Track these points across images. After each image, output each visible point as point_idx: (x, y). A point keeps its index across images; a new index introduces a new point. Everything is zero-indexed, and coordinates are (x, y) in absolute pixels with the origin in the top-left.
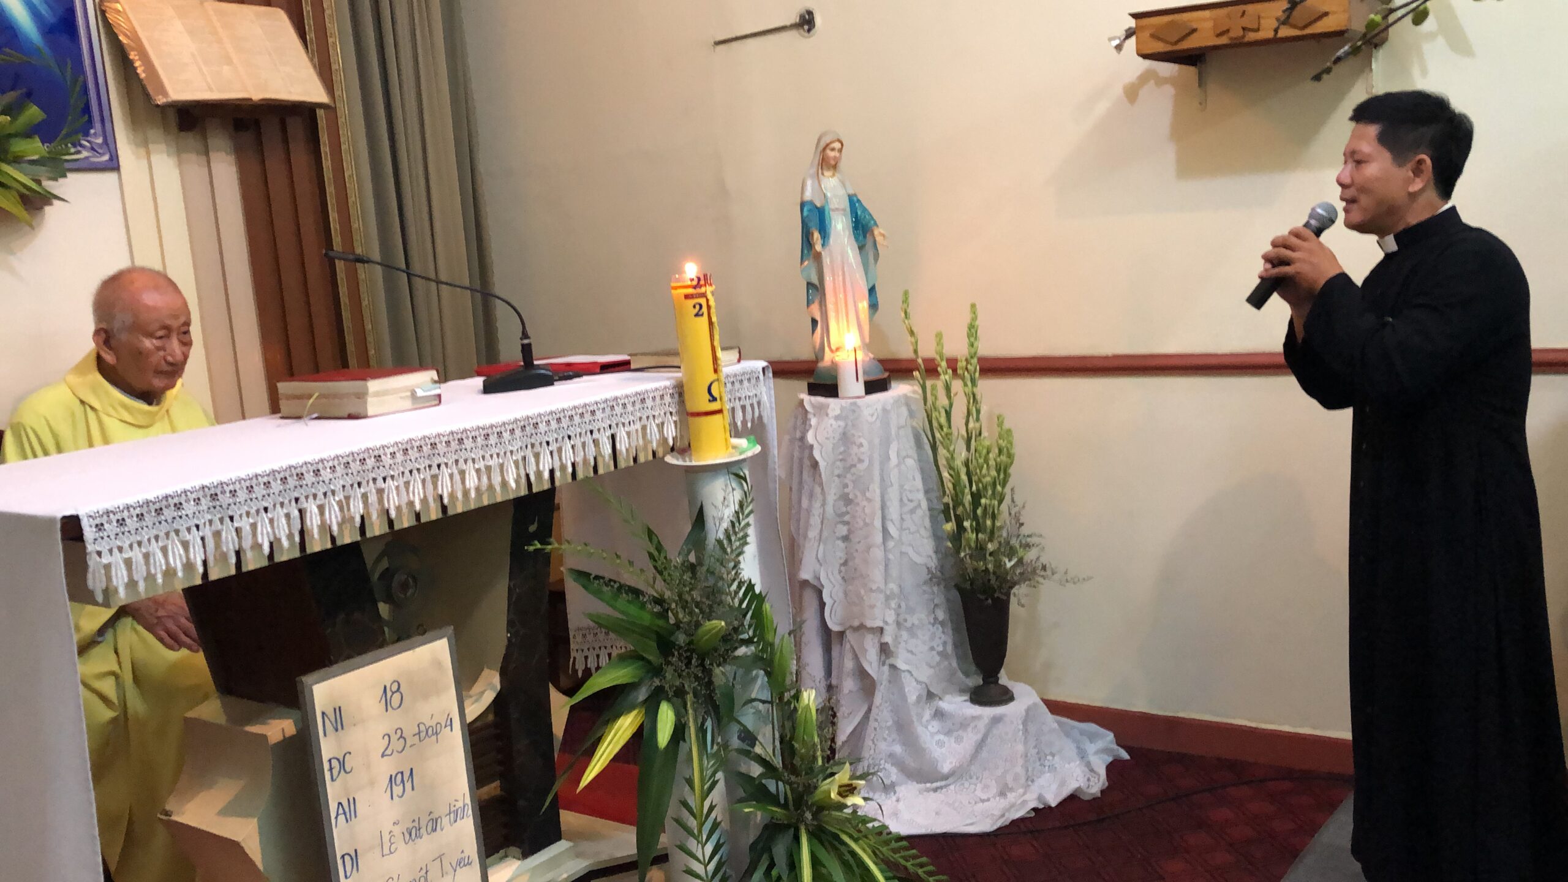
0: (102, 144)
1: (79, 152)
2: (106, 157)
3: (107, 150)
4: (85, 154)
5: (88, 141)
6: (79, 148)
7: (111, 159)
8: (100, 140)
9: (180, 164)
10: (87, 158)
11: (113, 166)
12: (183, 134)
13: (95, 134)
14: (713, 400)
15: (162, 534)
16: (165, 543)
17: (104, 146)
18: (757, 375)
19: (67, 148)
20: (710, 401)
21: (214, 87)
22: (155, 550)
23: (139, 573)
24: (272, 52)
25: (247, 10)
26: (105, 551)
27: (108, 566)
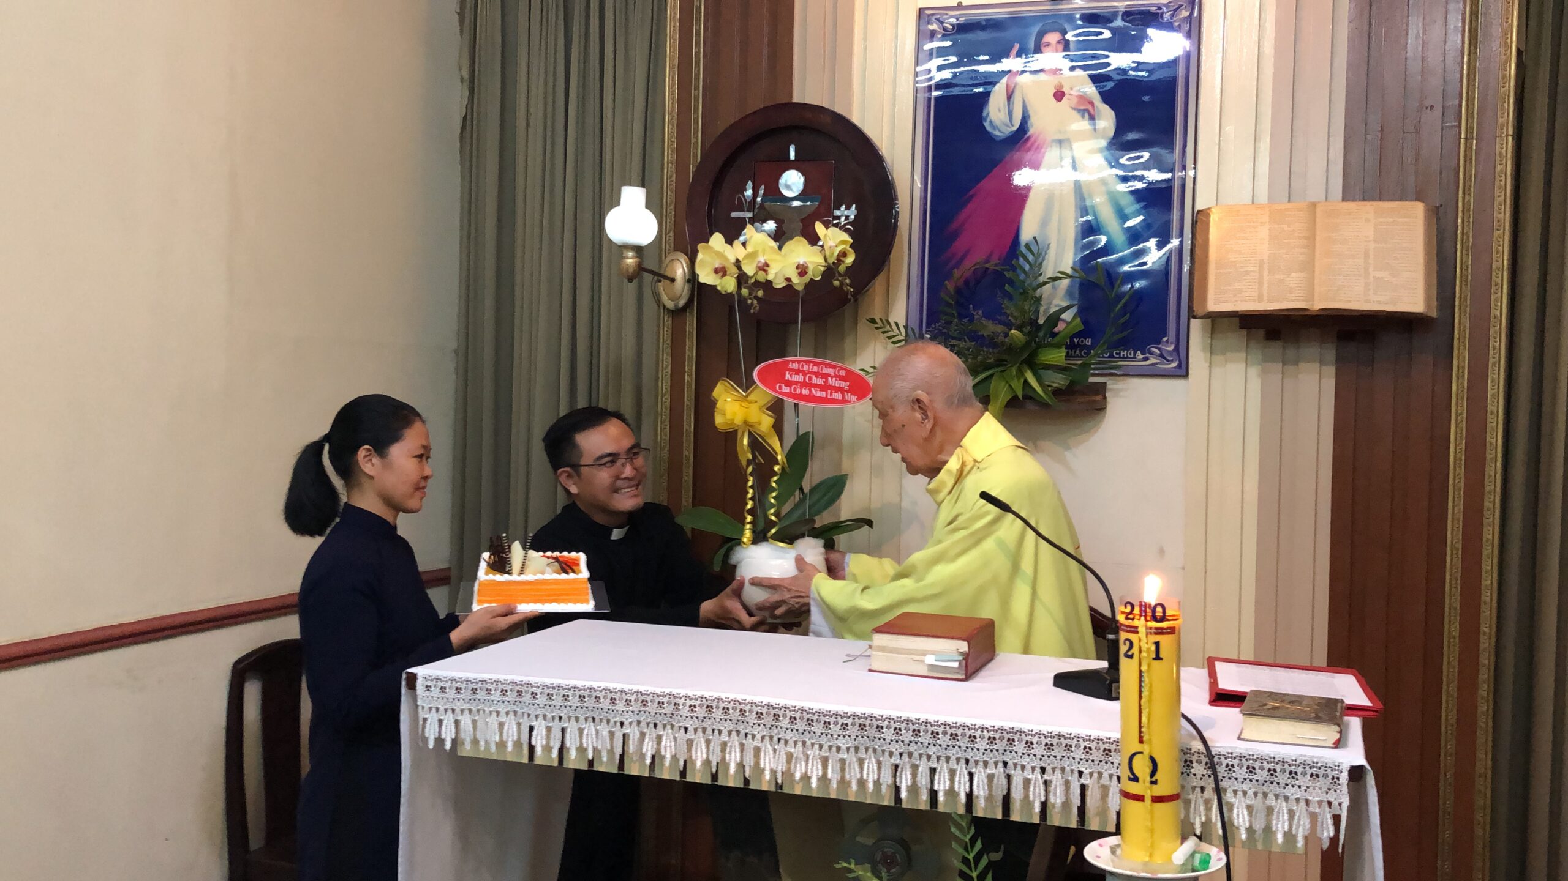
0: (1174, 350)
1: (1146, 359)
2: (1174, 365)
3: (1177, 357)
4: (1153, 360)
5: (1159, 349)
6: (1148, 355)
7: (1179, 366)
8: (1171, 348)
9: (1264, 373)
10: (1154, 364)
11: (1182, 371)
12: (1270, 343)
13: (1167, 341)
14: (1135, 779)
15: (474, 709)
16: (476, 718)
17: (1175, 354)
18: (1335, 773)
19: (1135, 354)
20: (1130, 779)
21: (1265, 298)
22: (466, 721)
23: (448, 735)
24: (1372, 256)
25: (1369, 209)
26: (427, 707)
27: (425, 720)
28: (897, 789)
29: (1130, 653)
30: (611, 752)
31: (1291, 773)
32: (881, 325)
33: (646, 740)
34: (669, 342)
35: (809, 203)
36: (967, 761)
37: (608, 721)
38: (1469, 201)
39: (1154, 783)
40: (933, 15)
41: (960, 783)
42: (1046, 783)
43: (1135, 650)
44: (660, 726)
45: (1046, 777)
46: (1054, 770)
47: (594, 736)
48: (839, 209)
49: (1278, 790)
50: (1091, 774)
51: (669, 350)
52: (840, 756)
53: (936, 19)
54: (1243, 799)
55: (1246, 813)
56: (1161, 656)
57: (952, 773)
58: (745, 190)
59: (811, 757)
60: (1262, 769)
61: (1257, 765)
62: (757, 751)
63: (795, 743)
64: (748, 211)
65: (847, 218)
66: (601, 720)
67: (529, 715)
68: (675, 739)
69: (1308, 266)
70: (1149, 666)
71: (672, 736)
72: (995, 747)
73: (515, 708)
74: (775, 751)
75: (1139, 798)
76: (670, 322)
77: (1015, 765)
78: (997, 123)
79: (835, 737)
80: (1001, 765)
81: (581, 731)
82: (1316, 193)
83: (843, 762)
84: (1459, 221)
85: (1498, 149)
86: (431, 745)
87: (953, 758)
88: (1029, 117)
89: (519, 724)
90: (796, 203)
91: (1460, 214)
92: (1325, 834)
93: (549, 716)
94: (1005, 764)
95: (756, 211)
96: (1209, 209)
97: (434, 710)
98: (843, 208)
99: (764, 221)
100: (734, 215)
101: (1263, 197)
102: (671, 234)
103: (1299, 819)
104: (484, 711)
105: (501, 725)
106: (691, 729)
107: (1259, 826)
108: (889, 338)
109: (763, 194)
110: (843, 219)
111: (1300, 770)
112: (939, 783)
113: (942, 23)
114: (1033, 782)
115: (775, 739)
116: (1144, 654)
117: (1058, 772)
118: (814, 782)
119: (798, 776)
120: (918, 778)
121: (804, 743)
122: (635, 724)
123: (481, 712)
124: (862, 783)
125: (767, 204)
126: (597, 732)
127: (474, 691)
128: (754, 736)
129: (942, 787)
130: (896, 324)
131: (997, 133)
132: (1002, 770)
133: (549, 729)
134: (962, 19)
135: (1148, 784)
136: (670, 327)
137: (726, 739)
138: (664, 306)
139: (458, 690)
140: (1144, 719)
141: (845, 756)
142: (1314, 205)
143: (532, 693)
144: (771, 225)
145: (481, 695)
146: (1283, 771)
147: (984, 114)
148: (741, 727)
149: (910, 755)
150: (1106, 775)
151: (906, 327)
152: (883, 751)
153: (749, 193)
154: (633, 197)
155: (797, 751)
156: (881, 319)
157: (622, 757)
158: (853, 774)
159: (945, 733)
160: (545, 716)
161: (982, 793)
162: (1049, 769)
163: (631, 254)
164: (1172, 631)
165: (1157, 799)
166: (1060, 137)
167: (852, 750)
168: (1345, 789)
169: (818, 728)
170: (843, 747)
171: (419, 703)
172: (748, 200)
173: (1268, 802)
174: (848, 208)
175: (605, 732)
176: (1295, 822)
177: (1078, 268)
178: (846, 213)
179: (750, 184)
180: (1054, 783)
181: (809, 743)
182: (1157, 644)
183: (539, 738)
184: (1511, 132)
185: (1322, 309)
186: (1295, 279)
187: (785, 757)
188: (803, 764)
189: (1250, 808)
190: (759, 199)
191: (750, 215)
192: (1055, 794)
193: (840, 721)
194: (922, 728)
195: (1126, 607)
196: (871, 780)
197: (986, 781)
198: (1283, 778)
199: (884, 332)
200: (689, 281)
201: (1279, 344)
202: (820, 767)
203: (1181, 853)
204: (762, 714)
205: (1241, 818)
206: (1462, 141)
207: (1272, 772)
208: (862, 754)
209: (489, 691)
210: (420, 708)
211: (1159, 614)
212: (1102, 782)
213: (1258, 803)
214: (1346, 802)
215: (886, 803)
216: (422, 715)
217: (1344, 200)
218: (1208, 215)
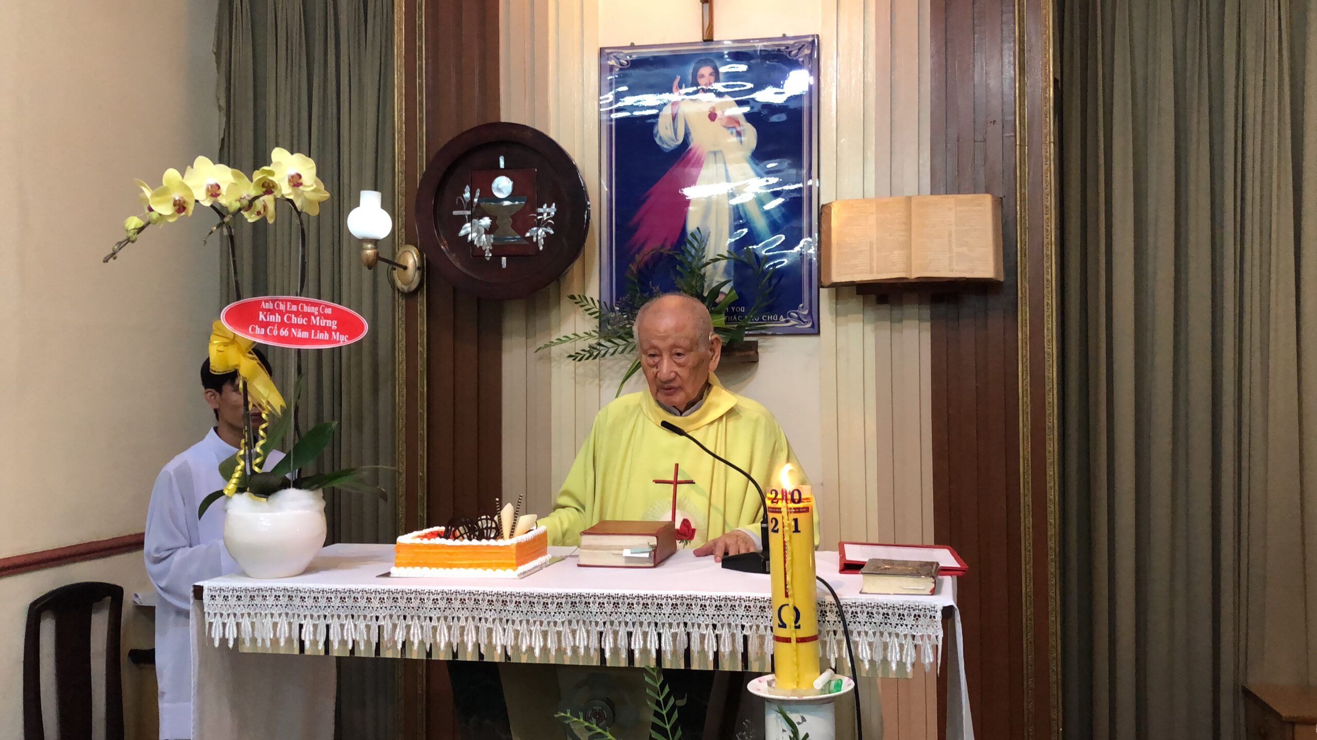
0: (808, 314)
1: (787, 321)
2: (809, 325)
3: (811, 319)
4: (792, 322)
5: (797, 313)
6: (788, 318)
7: (813, 326)
8: (806, 312)
9: (876, 328)
10: (795, 325)
11: (815, 330)
12: (880, 306)
13: (803, 307)
14: (783, 625)
15: (252, 613)
16: (254, 620)
17: (809, 316)
18: (932, 613)
19: (778, 318)
20: (780, 626)
21: (875, 269)
22: (246, 623)
23: (231, 635)
24: (954, 236)
25: (951, 199)
26: (212, 613)
27: (211, 624)
28: (602, 651)
29: (776, 529)
30: (368, 642)
31: (899, 615)
32: (579, 300)
33: (398, 630)
34: (404, 319)
35: (517, 203)
36: (656, 624)
37: (365, 617)
38: (1025, 192)
39: (798, 627)
40: (611, 53)
41: (651, 642)
42: (717, 636)
43: (780, 526)
44: (408, 617)
45: (717, 632)
46: (723, 625)
47: (353, 630)
48: (542, 207)
49: (892, 630)
50: (751, 627)
51: (404, 326)
52: (557, 629)
53: (615, 57)
54: (865, 637)
55: (868, 648)
56: (799, 529)
57: (645, 634)
58: (464, 193)
59: (534, 632)
60: (878, 613)
61: (874, 611)
62: (490, 631)
63: (521, 622)
64: (468, 209)
65: (549, 214)
66: (359, 616)
67: (299, 616)
68: (422, 627)
69: (907, 245)
70: (790, 537)
71: (418, 626)
72: (677, 611)
73: (287, 610)
74: (504, 630)
75: (788, 640)
76: (404, 302)
77: (693, 624)
78: (665, 138)
79: (553, 614)
80: (682, 625)
81: (342, 626)
82: (910, 189)
83: (559, 634)
84: (1018, 208)
85: (1044, 153)
86: (217, 644)
87: (645, 623)
88: (690, 133)
89: (290, 624)
90: (507, 203)
91: (1018, 203)
92: (927, 661)
93: (315, 615)
94: (685, 624)
95: (474, 209)
96: (831, 203)
97: (218, 615)
98: (545, 206)
99: (481, 217)
100: (455, 213)
101: (871, 193)
102: (403, 230)
103: (907, 651)
104: (261, 614)
105: (275, 625)
106: (435, 618)
107: (878, 658)
108: (587, 310)
109: (479, 196)
110: (545, 215)
111: (906, 613)
112: (635, 644)
113: (618, 59)
114: (707, 636)
115: (504, 620)
116: (786, 528)
117: (726, 627)
118: (537, 652)
119: (524, 648)
120: (619, 641)
121: (528, 621)
122: (388, 617)
123: (258, 615)
124: (575, 649)
125: (483, 204)
126: (355, 625)
127: (252, 597)
128: (486, 620)
129: (637, 646)
130: (592, 299)
131: (665, 146)
132: (683, 629)
133: (315, 626)
134: (634, 57)
135: (793, 628)
136: (404, 307)
137: (464, 624)
138: (398, 290)
139: (239, 598)
140: (788, 578)
141: (561, 629)
142: (909, 199)
143: (301, 597)
144: (486, 221)
145: (258, 601)
146: (894, 614)
147: (655, 131)
148: (475, 613)
149: (612, 623)
150: (762, 627)
151: (599, 302)
152: (591, 622)
153: (467, 195)
154: (370, 200)
155: (523, 628)
156: (579, 296)
157: (378, 645)
158: (567, 644)
159: (638, 604)
160: (312, 616)
161: (668, 648)
162: (719, 625)
163: (369, 246)
164: (807, 510)
165: (801, 640)
166: (715, 149)
167: (566, 623)
168: (940, 625)
169: (538, 608)
170: (559, 622)
171: (206, 610)
172: (467, 201)
173: (883, 639)
174: (549, 206)
175: (362, 625)
176: (905, 652)
177: (732, 251)
178: (548, 210)
179: (468, 188)
180: (723, 636)
181: (531, 621)
182: (796, 520)
183: (307, 633)
184: (1052, 140)
185: (918, 278)
186: (897, 255)
187: (513, 634)
188: (528, 638)
189: (870, 644)
190: (476, 200)
191: (469, 213)
192: (724, 645)
193: (556, 601)
194: (621, 601)
195: (771, 494)
196: (582, 646)
197: (671, 639)
198: (894, 620)
199: (582, 306)
200: (419, 268)
201: (888, 306)
202: (541, 640)
203: (820, 681)
204: (492, 601)
205: (864, 653)
206: (1018, 147)
207: (886, 615)
208: (574, 626)
209: (264, 597)
210: (206, 615)
211: (796, 496)
212: (759, 632)
213: (876, 640)
214: (941, 634)
215: (595, 664)
216: (208, 619)
217: (931, 194)
218: (830, 209)
